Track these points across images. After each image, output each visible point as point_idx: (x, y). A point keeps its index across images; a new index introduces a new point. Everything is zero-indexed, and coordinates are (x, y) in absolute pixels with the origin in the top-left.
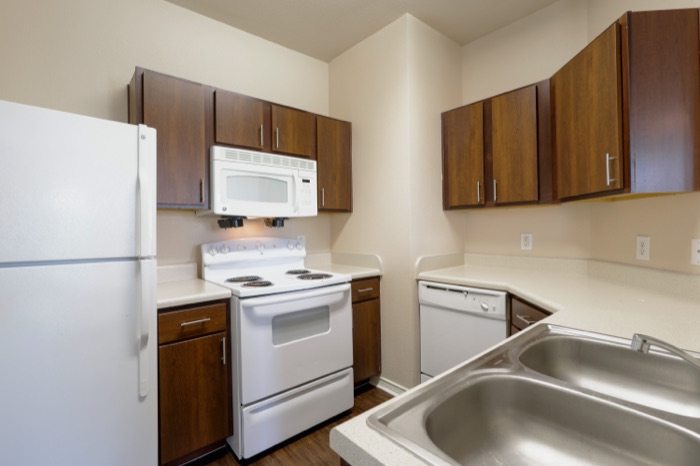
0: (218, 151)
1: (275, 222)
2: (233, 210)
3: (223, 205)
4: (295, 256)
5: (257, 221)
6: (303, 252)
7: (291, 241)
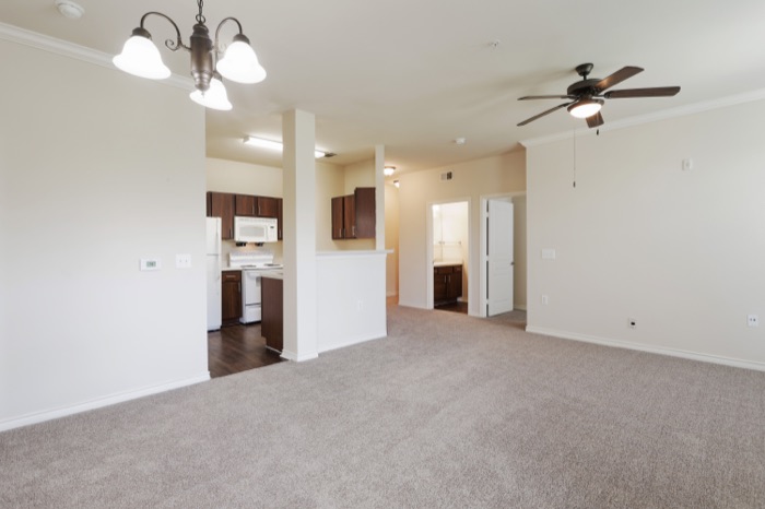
0: (237, 219)
1: (259, 244)
2: (242, 240)
3: (238, 237)
4: (269, 258)
5: (251, 244)
6: (272, 257)
7: (267, 252)
